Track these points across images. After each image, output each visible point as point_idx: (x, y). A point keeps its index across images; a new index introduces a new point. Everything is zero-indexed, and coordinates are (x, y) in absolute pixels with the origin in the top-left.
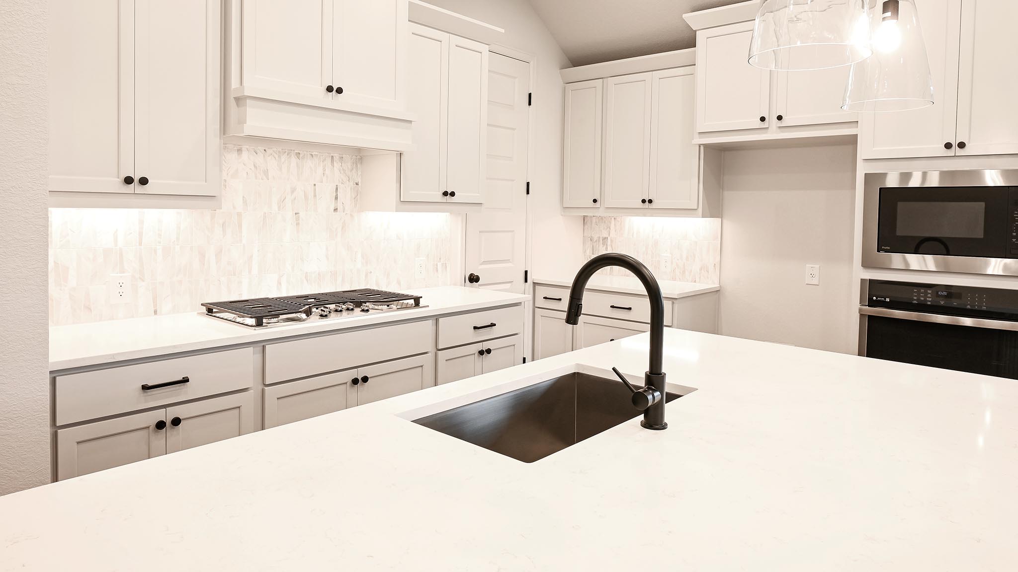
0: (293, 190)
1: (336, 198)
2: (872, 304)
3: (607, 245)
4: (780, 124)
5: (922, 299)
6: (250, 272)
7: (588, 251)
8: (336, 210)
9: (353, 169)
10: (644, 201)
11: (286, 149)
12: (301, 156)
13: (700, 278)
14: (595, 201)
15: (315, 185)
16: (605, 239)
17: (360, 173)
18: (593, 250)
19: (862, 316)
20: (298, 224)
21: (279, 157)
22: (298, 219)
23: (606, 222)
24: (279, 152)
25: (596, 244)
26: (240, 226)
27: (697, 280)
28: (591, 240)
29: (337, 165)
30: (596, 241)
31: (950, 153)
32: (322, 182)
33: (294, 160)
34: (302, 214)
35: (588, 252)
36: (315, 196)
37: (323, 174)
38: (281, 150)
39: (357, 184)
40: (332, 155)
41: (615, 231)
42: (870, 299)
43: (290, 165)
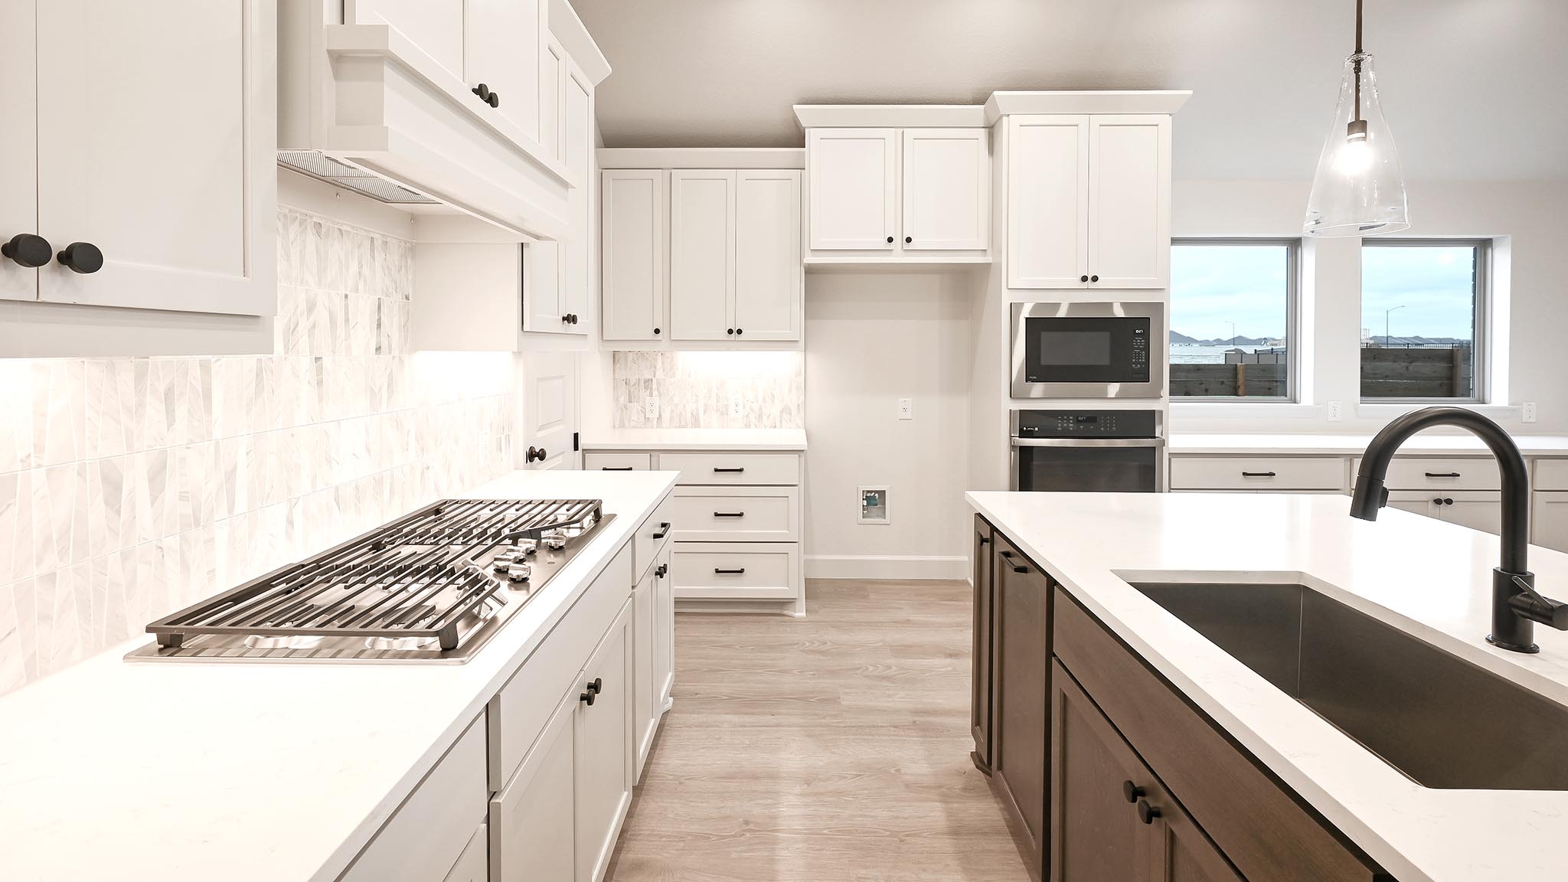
0: (311, 308)
1: (379, 325)
2: (1023, 434)
3: (651, 389)
4: (907, 246)
5: (1065, 425)
6: (231, 510)
7: (623, 398)
8: (378, 349)
9: (401, 267)
10: (730, 332)
11: (296, 212)
12: (324, 230)
13: (781, 422)
14: (657, 331)
15: (346, 296)
16: (648, 382)
17: (410, 277)
18: (630, 397)
19: (1013, 447)
20: (320, 383)
21: (286, 228)
22: (320, 370)
23: (650, 359)
24: (285, 216)
25: (634, 387)
26: (207, 395)
27: (778, 425)
28: (626, 383)
29: (379, 256)
30: (635, 384)
31: (1085, 285)
32: (357, 291)
33: (311, 237)
34: (327, 362)
35: (622, 400)
36: (347, 320)
37: (359, 273)
38: (287, 211)
39: (407, 298)
40: (372, 235)
41: (664, 370)
42: (1021, 430)
43: (305, 248)
